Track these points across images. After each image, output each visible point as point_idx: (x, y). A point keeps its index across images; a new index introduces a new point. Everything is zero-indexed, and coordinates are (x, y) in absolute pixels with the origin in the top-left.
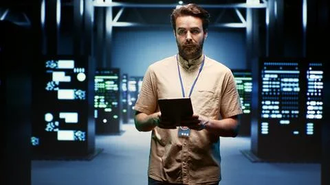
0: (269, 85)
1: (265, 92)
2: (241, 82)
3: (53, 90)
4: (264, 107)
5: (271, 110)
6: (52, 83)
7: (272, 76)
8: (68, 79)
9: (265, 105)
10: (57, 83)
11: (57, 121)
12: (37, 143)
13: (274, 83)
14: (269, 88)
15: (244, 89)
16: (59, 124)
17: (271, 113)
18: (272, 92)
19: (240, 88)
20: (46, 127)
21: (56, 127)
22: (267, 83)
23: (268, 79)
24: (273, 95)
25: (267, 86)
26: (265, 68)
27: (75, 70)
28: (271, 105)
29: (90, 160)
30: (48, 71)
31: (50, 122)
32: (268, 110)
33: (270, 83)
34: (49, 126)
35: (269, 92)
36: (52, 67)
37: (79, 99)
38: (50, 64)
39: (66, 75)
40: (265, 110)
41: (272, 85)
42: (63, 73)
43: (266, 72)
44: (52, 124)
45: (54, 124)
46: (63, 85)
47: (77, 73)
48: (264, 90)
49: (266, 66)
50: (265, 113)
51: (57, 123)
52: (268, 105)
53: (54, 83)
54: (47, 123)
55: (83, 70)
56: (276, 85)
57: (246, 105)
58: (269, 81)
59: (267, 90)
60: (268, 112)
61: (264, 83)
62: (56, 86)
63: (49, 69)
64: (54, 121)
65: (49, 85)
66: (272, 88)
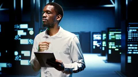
0: (132, 35)
1: (129, 39)
2: (113, 34)
3: (18, 39)
4: (129, 48)
5: (133, 50)
6: (17, 36)
7: (133, 30)
8: (25, 34)
9: (129, 46)
10: (20, 36)
11: (20, 55)
12: (11, 66)
13: (134, 34)
14: (132, 37)
15: (115, 38)
16: (21, 57)
17: (133, 51)
18: (134, 39)
19: (113, 38)
20: (15, 58)
21: (20, 58)
22: (131, 34)
23: (131, 32)
24: (134, 41)
25: (131, 36)
26: (129, 26)
27: (28, 29)
28: (133, 46)
29: (36, 76)
30: (16, 30)
31: (17, 56)
32: (131, 49)
33: (132, 34)
34: (16, 57)
35: (132, 39)
36: (17, 28)
37: (30, 44)
38: (16, 26)
39: (24, 32)
40: (130, 49)
41: (133, 35)
42: (22, 31)
43: (130, 28)
44: (18, 56)
45: (19, 57)
46: (23, 37)
47: (29, 31)
48: (129, 38)
49: (130, 24)
50: (130, 51)
51: (20, 56)
52: (131, 47)
53: (18, 36)
54: (15, 56)
55: (32, 29)
56: (136, 35)
57: (116, 46)
58: (132, 33)
59: (131, 38)
60: (131, 50)
61: (129, 34)
62: (19, 37)
63: (16, 29)
64: (18, 55)
65: (16, 37)
66: (133, 37)
